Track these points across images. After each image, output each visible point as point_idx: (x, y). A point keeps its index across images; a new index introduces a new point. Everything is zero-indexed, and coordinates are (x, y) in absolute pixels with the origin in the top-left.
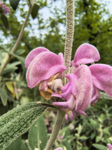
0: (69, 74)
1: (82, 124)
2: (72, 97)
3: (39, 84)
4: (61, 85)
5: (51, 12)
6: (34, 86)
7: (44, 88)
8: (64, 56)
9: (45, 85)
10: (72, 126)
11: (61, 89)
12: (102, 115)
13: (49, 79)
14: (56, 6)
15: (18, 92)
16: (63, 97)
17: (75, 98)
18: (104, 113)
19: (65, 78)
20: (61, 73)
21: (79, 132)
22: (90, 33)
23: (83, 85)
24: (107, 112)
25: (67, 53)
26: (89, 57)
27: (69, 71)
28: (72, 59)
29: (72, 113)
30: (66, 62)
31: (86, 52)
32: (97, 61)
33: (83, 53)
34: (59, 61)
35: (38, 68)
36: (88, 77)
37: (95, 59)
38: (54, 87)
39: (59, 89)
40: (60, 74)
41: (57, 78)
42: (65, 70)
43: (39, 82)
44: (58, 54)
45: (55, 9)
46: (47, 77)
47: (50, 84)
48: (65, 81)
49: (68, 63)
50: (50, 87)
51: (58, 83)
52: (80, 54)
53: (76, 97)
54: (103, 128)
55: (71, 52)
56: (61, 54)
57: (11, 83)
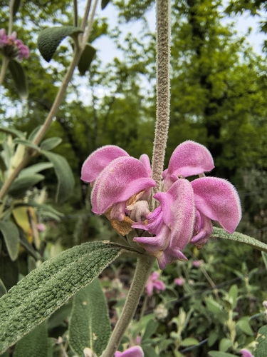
0: (159, 192)
1: (187, 311)
2: (164, 230)
3: (110, 209)
4: (148, 211)
5: (119, 47)
6: (104, 212)
7: (119, 215)
8: (151, 163)
9: (121, 209)
10: (162, 311)
11: (147, 217)
12: (234, 288)
13: (128, 200)
14: (130, 34)
15: (40, 231)
16: (150, 229)
17: (169, 231)
18: (239, 283)
19: (154, 200)
20: (146, 191)
21: (180, 329)
22: (207, 97)
23: (181, 210)
24: (247, 280)
25: (156, 159)
26: (194, 165)
27: (160, 188)
28: (165, 168)
29: (163, 257)
30: (155, 172)
31: (189, 155)
32: (209, 170)
33: (185, 157)
34: (145, 172)
35: (112, 183)
36: (189, 198)
37: (205, 168)
38: (135, 215)
39: (143, 217)
40: (145, 193)
41: (140, 199)
42: (153, 186)
43: (111, 205)
44: (138, 158)
45: (127, 40)
46: (124, 197)
47: (130, 207)
48: (153, 204)
49: (159, 174)
50: (129, 213)
51: (142, 206)
52: (179, 159)
53: (171, 228)
54: (236, 319)
55: (163, 156)
56: (145, 157)
57: (24, 209)
